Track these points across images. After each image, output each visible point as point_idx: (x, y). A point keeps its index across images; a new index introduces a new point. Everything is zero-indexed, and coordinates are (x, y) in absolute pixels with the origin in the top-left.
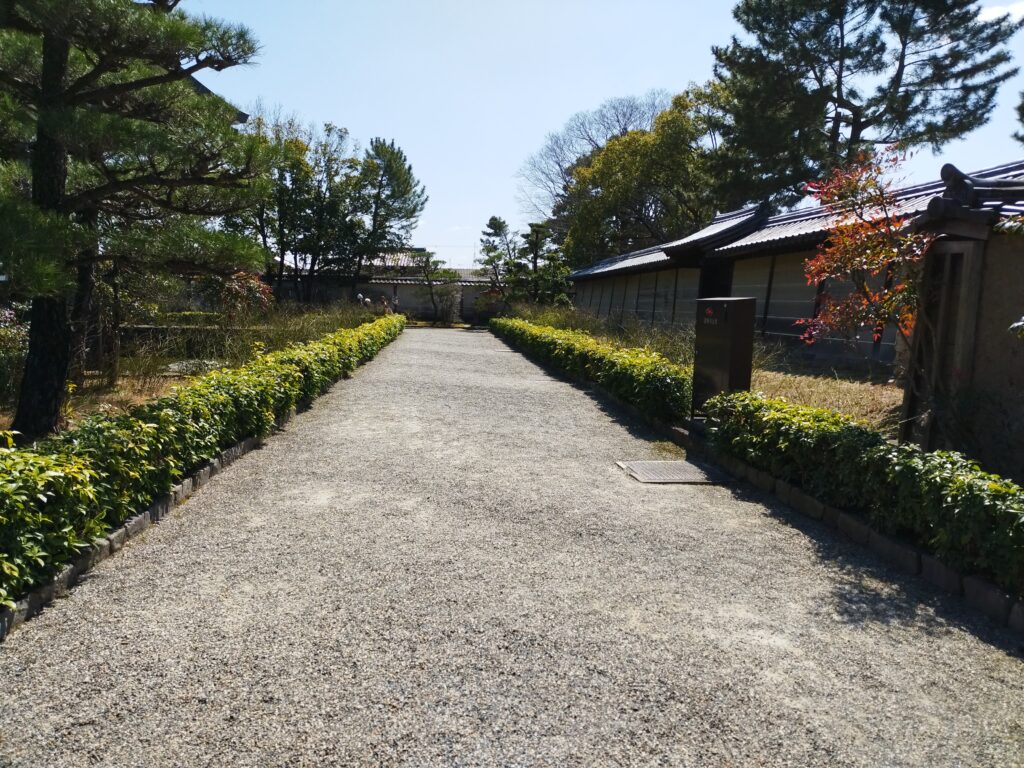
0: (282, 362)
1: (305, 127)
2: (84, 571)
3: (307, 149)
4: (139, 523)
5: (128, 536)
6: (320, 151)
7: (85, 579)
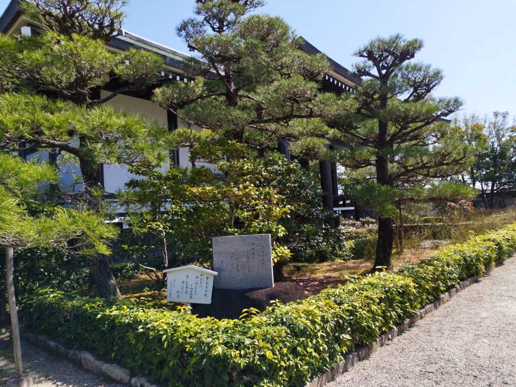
0: (484, 241)
1: (482, 116)
2: (413, 323)
3: (484, 127)
4: (430, 308)
5: (426, 312)
6: (492, 127)
7: (414, 326)
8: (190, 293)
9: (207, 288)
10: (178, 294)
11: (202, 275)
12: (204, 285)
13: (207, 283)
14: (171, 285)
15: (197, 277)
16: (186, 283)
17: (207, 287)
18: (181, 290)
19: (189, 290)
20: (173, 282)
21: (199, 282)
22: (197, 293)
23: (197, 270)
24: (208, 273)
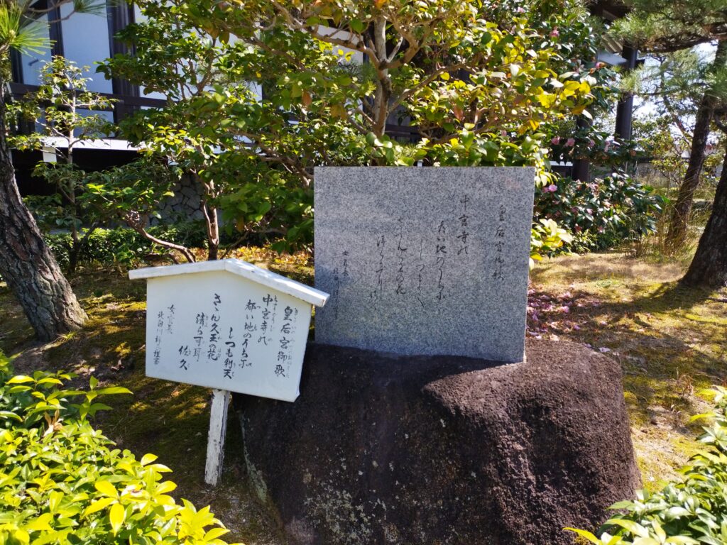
8: (224, 357)
9: (284, 346)
10: (183, 357)
11: (268, 300)
12: (275, 334)
13: (285, 329)
14: (161, 324)
15: (251, 305)
16: (210, 322)
17: (284, 343)
18: (192, 345)
19: (221, 346)
20: (167, 313)
21: (258, 321)
22: (249, 360)
23: (251, 281)
24: (290, 296)
